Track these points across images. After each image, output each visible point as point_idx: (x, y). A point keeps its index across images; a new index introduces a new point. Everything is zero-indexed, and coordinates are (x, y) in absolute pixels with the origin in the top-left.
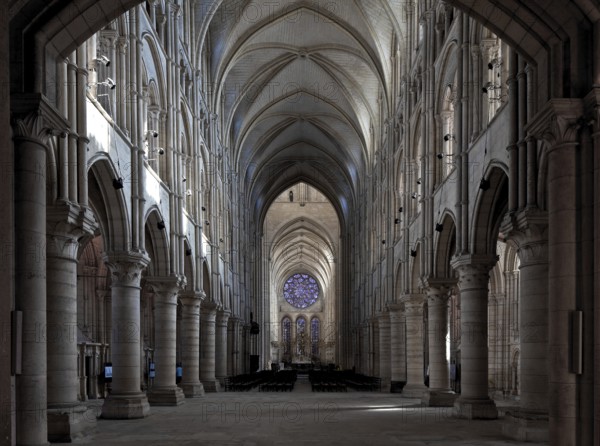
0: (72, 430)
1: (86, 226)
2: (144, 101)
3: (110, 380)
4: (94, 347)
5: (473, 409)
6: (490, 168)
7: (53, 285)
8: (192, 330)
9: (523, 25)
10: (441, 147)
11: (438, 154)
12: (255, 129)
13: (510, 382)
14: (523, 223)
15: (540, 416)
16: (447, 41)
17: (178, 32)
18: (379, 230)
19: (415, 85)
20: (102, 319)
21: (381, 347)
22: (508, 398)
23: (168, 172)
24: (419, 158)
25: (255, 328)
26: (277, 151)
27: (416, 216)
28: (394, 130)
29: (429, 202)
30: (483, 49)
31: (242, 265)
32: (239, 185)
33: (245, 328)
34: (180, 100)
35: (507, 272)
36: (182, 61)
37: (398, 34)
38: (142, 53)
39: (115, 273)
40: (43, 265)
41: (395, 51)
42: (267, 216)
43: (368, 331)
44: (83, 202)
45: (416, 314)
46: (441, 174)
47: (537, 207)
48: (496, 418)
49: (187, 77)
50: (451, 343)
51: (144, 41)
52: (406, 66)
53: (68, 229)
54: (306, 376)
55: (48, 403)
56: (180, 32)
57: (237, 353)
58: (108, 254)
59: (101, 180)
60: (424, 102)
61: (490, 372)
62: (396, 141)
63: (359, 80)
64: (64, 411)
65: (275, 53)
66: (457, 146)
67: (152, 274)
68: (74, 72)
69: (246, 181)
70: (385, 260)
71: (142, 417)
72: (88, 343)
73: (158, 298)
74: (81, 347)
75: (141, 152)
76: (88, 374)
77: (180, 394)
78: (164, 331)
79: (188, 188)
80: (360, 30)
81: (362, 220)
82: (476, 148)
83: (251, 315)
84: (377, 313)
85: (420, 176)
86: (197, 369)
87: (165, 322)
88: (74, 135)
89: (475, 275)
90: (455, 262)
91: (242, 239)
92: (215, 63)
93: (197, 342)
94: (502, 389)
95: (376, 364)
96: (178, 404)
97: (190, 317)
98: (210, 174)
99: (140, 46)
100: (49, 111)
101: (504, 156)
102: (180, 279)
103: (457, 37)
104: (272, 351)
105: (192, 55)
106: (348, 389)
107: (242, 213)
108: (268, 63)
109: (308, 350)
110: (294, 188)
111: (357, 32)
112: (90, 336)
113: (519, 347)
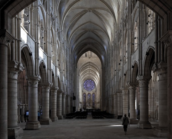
0: (16, 135)
1: (20, 69)
2: (39, 27)
3: (28, 116)
4: (23, 106)
5: (144, 126)
6: (149, 49)
7: (10, 88)
8: (54, 100)
9: (159, 7)
10: (134, 41)
11: (132, 43)
12: (75, 34)
13: (155, 115)
14: (159, 67)
15: (165, 129)
16: (135, 7)
17: (50, 4)
18: (114, 66)
19: (125, 21)
20: (25, 96)
21: (114, 104)
22: (155, 121)
23: (47, 49)
24: (126, 44)
25: (74, 98)
26: (81, 41)
27: (126, 62)
28: (119, 35)
29: (130, 58)
30: (147, 10)
31: (70, 78)
32: (69, 52)
33: (71, 98)
34: (51, 26)
35: (155, 80)
36: (51, 13)
37: (120, 4)
38: (38, 12)
39: (30, 83)
40: (6, 84)
41: (119, 9)
42: (78, 62)
43: (110, 99)
44: (20, 61)
45: (125, 94)
46: (133, 49)
47: (164, 62)
48: (151, 128)
49: (53, 18)
50: (137, 103)
51: (39, 8)
52: (122, 15)
53: (15, 69)
54: (91, 113)
55: (8, 126)
56: (51, 4)
57: (69, 106)
58: (27, 77)
59: (25, 53)
60: (128, 26)
61: (149, 112)
62: (119, 38)
63: (108, 19)
64: (13, 128)
65: (81, 10)
66: (138, 41)
67: (42, 82)
68: (17, 19)
69: (72, 51)
70: (116, 76)
71: (38, 129)
72: (21, 104)
73: (43, 90)
74: (19, 106)
75: (38, 44)
76: (21, 114)
77: (50, 121)
78: (45, 100)
79: (53, 54)
80: (108, 3)
81: (109, 63)
82: (144, 42)
83: (73, 93)
84: (113, 93)
85: (127, 50)
86: (56, 112)
87: (45, 97)
88: (17, 39)
89: (144, 83)
90: (138, 78)
91: (70, 69)
92: (62, 14)
93: (56, 103)
94: (153, 118)
95: (113, 110)
96: (50, 124)
97: (53, 96)
98: (60, 49)
99: (38, 9)
100: (9, 35)
101: (153, 45)
102: (50, 84)
103: (138, 6)
104: (80, 105)
105: (54, 11)
106: (104, 118)
107: (70, 61)
108: (79, 13)
109: (91, 104)
110: (87, 53)
111: (107, 3)
112: (22, 102)
113: (158, 104)
